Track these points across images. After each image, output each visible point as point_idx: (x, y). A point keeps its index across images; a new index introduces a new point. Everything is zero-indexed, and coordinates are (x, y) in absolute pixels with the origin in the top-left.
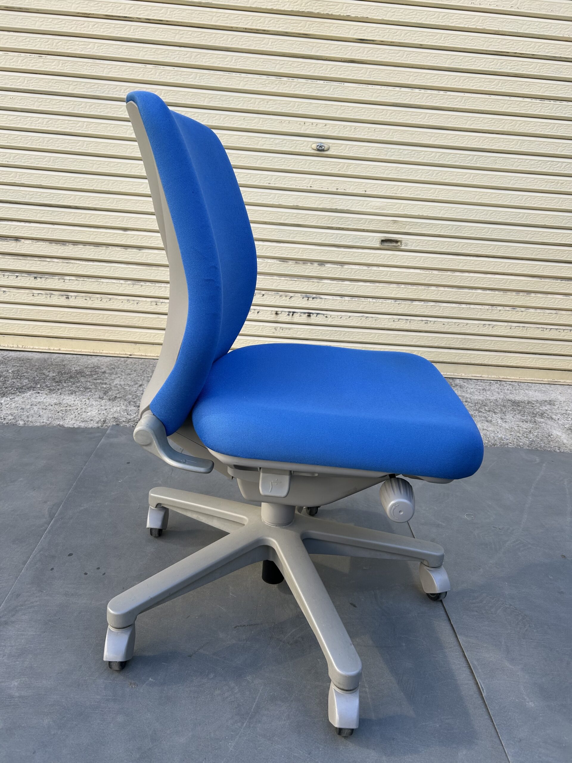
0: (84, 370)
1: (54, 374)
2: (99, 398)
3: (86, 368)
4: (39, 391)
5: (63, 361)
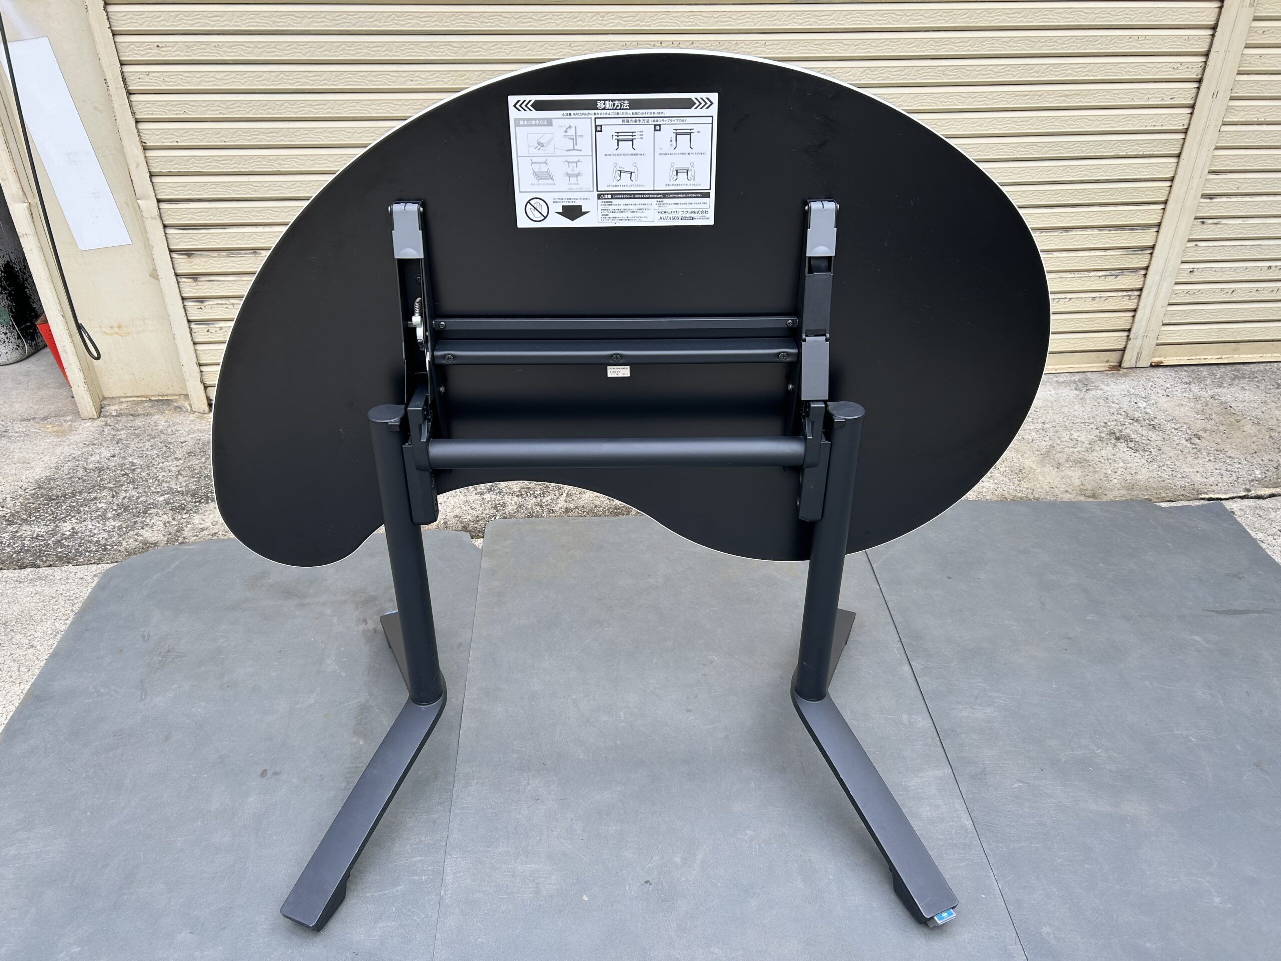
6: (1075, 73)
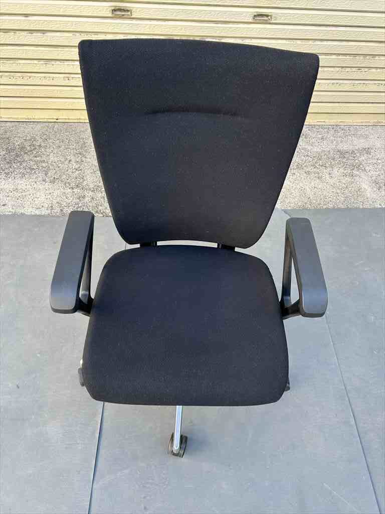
0: (25, 143)
1: (4, 152)
2: (43, 180)
3: (26, 140)
5: (6, 133)
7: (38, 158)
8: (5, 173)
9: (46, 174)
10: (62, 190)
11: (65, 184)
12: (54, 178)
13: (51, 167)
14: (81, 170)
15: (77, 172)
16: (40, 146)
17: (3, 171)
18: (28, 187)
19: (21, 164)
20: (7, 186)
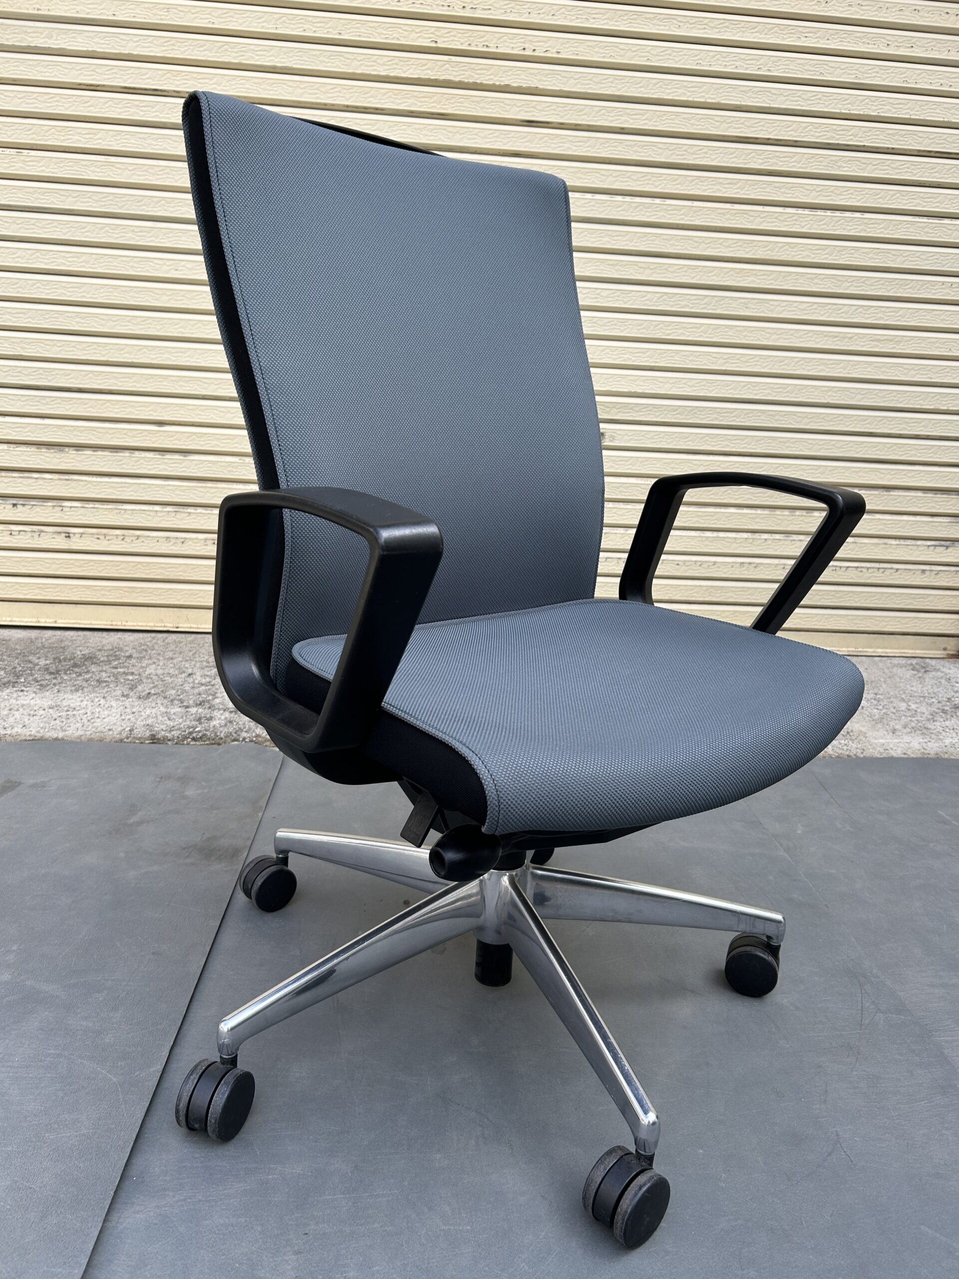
0: (97, 653)
1: (48, 662)
2: (123, 696)
3: (100, 650)
4: (23, 688)
5: (61, 641)
6: (886, 318)
7: (119, 670)
8: (41, 685)
9: (131, 689)
10: (163, 709)
11: (172, 701)
12: (149, 693)
13: (144, 681)
14: (213, 685)
15: (203, 688)
16: (130, 657)
17: (37, 682)
18: (85, 703)
19: (78, 676)
20: (38, 701)
